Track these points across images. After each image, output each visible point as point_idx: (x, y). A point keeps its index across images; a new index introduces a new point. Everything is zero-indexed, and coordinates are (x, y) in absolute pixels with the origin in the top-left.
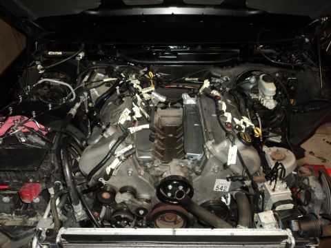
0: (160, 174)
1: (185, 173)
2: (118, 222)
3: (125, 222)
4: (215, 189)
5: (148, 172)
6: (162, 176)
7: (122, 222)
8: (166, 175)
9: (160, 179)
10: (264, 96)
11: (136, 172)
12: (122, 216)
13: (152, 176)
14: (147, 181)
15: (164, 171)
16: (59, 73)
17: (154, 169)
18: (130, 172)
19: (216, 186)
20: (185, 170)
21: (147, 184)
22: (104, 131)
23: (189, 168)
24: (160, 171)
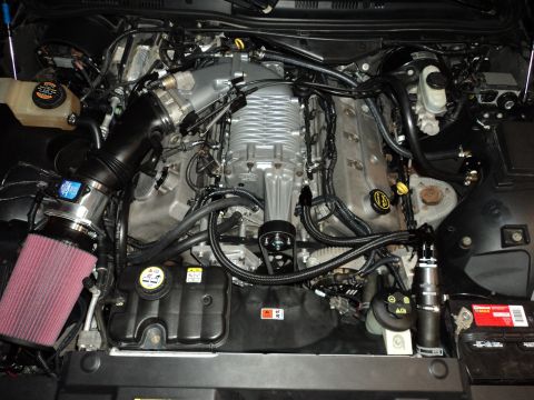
10: (424, 110)
16: (70, 46)
22: (160, 182)
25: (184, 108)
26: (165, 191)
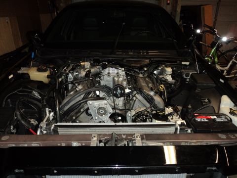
25: (87, 70)
26: (78, 90)
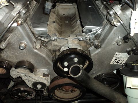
0: (58, 48)
1: (83, 47)
2: (19, 94)
3: (26, 93)
4: (111, 63)
5: (46, 46)
6: (59, 50)
7: (23, 93)
8: (63, 49)
9: (58, 53)
11: (31, 46)
12: (22, 89)
13: (50, 50)
14: (44, 56)
15: (61, 45)
17: (51, 44)
18: (23, 45)
19: (113, 59)
20: (83, 44)
21: (44, 58)
23: (87, 42)
24: (57, 46)
